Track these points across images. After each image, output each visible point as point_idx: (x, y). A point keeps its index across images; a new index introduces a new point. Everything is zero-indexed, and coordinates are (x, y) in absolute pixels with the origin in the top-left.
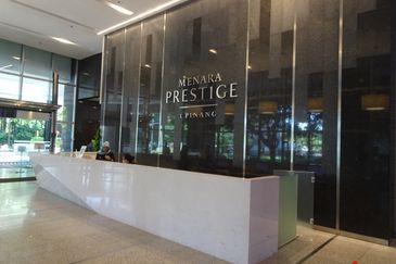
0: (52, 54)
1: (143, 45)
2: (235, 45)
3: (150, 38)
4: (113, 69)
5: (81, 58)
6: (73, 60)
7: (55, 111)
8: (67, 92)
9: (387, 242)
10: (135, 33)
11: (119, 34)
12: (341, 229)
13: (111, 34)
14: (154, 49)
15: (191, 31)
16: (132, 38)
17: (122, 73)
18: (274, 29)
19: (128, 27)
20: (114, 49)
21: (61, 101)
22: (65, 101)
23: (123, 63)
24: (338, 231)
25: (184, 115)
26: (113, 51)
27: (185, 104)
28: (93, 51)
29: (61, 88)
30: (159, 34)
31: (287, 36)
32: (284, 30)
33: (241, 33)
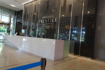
0: (10, 9)
1: (34, 7)
2: (57, 8)
3: (36, 6)
4: (26, 14)
5: (18, 11)
6: (16, 11)
7: (10, 25)
8: (14, 20)
9: (91, 58)
11: (28, 5)
12: (80, 55)
13: (26, 4)
14: (37, 9)
15: (46, 4)
16: (31, 5)
17: (28, 15)
18: (67, 4)
19: (30, 2)
20: (26, 8)
21: (12, 22)
23: (28, 13)
24: (79, 56)
25: (43, 26)
26: (26, 9)
28: (21, 9)
29: (12, 19)
30: (38, 4)
31: (70, 6)
32: (70, 4)
33: (59, 5)
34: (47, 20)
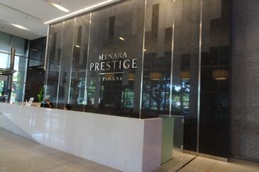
0: (11, 35)
1: (76, 32)
2: (136, 35)
3: (80, 28)
4: (54, 47)
5: (31, 39)
6: (26, 40)
7: (12, 74)
8: (21, 62)
9: (226, 159)
10: (70, 24)
11: (59, 24)
12: (199, 152)
13: (54, 23)
14: (83, 36)
15: (108, 25)
16: (68, 27)
17: (60, 50)
18: (161, 26)
19: (66, 20)
21: (16, 68)
22: (19, 68)
23: (61, 44)
24: (197, 153)
25: (102, 79)
26: (54, 35)
27: (103, 72)
28: (41, 34)
29: (17, 59)
30: (87, 25)
31: (169, 31)
33: (140, 28)
34: (112, 64)
